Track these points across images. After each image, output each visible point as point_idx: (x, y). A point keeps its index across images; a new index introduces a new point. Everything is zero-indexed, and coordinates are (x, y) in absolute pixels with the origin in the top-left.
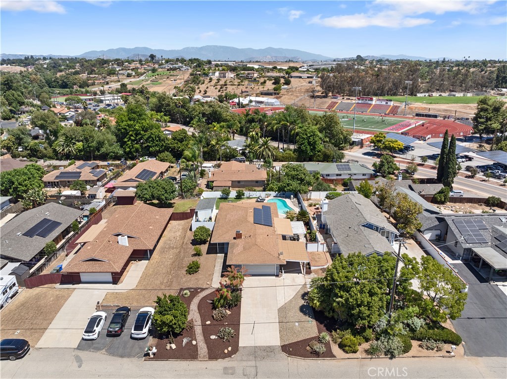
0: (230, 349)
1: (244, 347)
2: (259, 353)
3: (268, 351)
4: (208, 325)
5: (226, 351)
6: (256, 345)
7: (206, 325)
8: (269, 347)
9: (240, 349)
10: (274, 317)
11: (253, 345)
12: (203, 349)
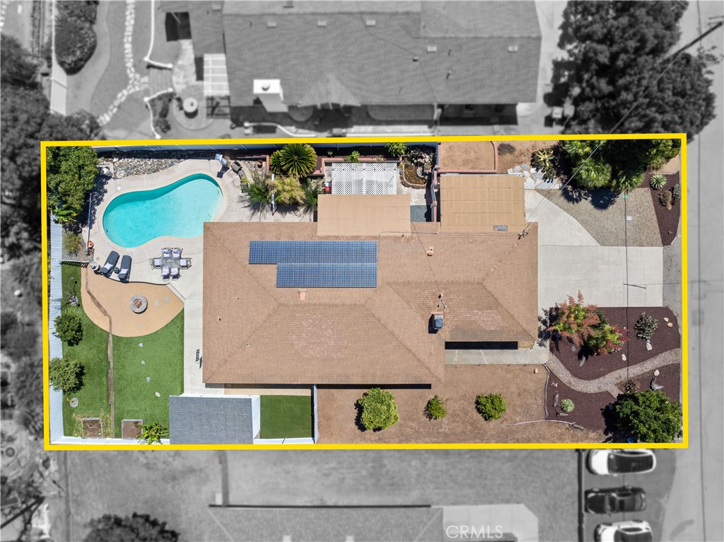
0: (667, 319)
1: (664, 299)
2: (672, 278)
3: (671, 265)
4: (627, 356)
5: (670, 325)
6: (662, 282)
7: (628, 360)
8: (665, 262)
9: (666, 305)
10: (617, 252)
11: (661, 286)
12: (664, 359)
